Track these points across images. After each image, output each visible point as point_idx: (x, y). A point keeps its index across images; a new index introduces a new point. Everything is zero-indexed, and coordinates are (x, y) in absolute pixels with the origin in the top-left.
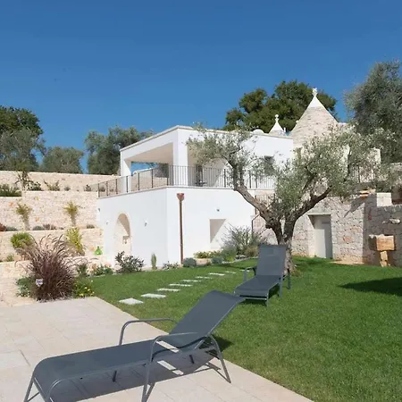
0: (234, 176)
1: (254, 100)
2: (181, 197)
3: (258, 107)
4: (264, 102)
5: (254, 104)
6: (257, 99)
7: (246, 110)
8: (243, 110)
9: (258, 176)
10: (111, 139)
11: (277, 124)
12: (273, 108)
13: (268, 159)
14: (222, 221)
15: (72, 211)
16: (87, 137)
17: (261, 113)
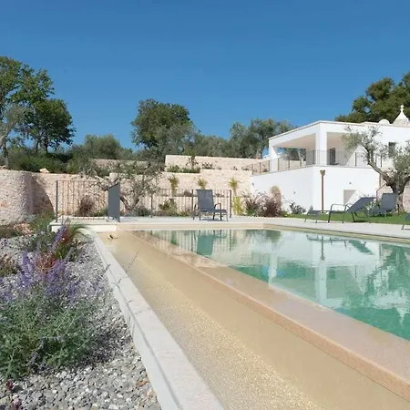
0: (368, 157)
1: (381, 89)
2: (323, 173)
3: (385, 96)
4: (391, 90)
5: (381, 92)
6: (384, 88)
7: (373, 97)
8: (369, 98)
9: (383, 156)
10: (252, 129)
11: (402, 113)
12: (400, 96)
13: (392, 144)
14: (353, 192)
15: (234, 184)
16: (231, 127)
17: (388, 101)
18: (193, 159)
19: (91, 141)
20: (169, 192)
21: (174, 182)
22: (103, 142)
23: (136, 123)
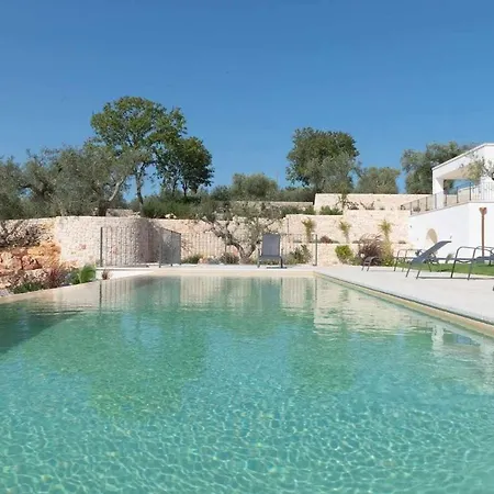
2: (484, 211)
10: (428, 156)
15: (386, 228)
16: (402, 155)
18: (344, 198)
19: (239, 181)
20: (304, 238)
21: (310, 226)
22: (251, 182)
23: (291, 156)
